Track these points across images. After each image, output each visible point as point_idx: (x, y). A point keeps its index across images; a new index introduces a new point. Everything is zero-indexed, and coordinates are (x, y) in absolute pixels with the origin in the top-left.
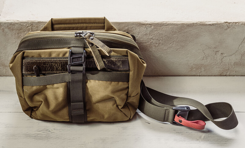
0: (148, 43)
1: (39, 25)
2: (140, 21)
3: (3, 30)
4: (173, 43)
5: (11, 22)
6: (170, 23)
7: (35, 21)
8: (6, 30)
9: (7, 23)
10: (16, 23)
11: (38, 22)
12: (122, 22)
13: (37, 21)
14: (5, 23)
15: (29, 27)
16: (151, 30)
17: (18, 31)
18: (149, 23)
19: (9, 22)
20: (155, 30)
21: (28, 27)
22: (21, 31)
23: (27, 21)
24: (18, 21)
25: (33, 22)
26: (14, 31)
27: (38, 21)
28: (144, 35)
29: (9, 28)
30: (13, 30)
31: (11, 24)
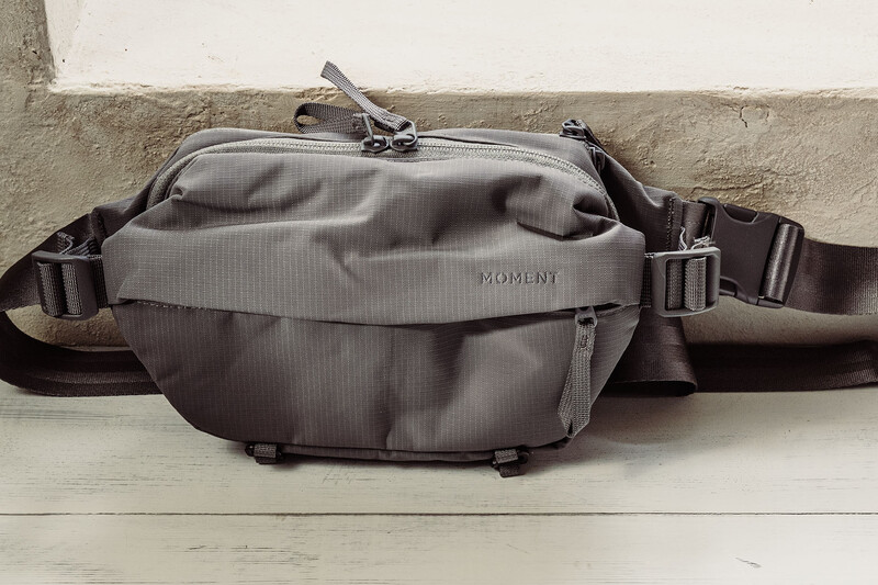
0: (749, 190)
1: (246, 106)
2: (713, 89)
3: (78, 130)
4: (865, 190)
5: (115, 92)
6: (852, 96)
7: (224, 90)
8: (91, 130)
9: (95, 97)
10: (137, 98)
11: (240, 94)
12: (629, 91)
13: (233, 90)
14: (85, 99)
15: (197, 118)
16: (765, 129)
17: (144, 136)
18: (755, 96)
19: (106, 91)
20: (783, 129)
21: (191, 115)
22: (162, 133)
23: (187, 90)
24: (147, 90)
25: (217, 94)
26: (127, 133)
27: (241, 88)
28: (733, 152)
29: (103, 123)
30: (121, 129)
31: (112, 101)
